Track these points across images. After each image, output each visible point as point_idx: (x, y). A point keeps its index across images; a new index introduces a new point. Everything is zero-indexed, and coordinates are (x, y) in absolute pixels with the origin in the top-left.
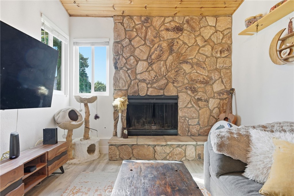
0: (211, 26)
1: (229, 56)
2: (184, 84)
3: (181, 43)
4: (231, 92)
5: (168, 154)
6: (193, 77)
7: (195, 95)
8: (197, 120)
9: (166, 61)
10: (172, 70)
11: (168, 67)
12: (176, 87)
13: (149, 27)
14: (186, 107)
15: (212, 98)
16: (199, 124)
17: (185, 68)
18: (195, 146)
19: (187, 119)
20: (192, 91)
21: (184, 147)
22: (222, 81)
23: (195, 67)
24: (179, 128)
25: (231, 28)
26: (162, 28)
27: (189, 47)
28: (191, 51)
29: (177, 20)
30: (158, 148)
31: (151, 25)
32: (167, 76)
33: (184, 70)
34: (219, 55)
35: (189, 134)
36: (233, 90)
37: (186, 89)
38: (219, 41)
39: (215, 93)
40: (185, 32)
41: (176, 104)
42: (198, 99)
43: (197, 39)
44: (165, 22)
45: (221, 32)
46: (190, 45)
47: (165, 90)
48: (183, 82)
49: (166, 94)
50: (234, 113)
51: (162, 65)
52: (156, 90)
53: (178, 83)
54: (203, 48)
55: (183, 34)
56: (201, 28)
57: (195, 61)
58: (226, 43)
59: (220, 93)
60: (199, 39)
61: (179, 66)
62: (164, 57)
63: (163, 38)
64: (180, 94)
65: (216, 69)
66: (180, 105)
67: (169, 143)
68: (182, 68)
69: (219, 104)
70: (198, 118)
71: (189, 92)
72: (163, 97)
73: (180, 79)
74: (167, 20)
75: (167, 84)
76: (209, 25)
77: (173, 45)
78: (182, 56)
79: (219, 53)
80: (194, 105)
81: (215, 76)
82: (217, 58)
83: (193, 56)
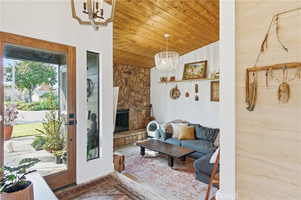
0: (143, 73)
1: (149, 89)
2: (132, 103)
3: (131, 80)
4: (150, 106)
5: (131, 140)
6: (136, 99)
7: (137, 108)
8: (137, 121)
9: (124, 90)
10: (127, 95)
11: (125, 93)
12: (128, 104)
13: (116, 69)
14: (132, 114)
15: (143, 109)
16: (138, 123)
17: (132, 94)
18: (141, 134)
19: (133, 121)
20: (135, 106)
21: (137, 136)
22: (147, 101)
23: (137, 93)
24: (129, 127)
25: (150, 75)
26: (122, 71)
27: (134, 83)
28: (135, 85)
29: (129, 68)
30: (127, 138)
31: (117, 69)
32: (124, 98)
33: (132, 95)
34: (146, 88)
35: (134, 129)
36: (151, 105)
37: (133, 105)
38: (146, 81)
39: (144, 106)
40: (132, 74)
41: (128, 114)
42: (138, 110)
43: (137, 79)
44: (124, 68)
45: (146, 76)
46: (134, 82)
47: (124, 106)
48: (131, 101)
49: (124, 108)
50: (151, 116)
51: (122, 92)
52: (119, 106)
53: (129, 102)
54: (139, 84)
55: (132, 76)
56: (139, 73)
57: (136, 90)
58: (148, 82)
59: (146, 106)
60: (138, 79)
61: (129, 93)
62: (123, 88)
63: (123, 77)
64: (130, 108)
65: (145, 95)
66: (130, 113)
67: (131, 135)
68: (131, 94)
69: (146, 112)
70: (138, 120)
71: (134, 107)
72: (123, 110)
73: (130, 100)
74: (125, 67)
75: (124, 103)
76: (142, 72)
77: (127, 81)
78: (131, 87)
79: (146, 87)
80: (136, 113)
81: (144, 98)
82: (145, 89)
83: (135, 88)
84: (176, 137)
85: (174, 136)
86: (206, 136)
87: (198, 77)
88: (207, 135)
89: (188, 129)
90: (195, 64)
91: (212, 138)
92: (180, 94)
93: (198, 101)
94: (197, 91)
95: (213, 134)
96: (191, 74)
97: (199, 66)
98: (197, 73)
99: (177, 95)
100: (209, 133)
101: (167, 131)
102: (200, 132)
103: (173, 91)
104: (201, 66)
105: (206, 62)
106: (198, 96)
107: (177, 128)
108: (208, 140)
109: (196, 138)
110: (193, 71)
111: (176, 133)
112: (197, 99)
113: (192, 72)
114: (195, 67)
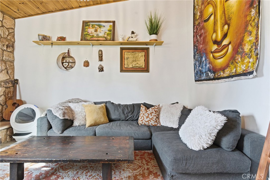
1: (12, 52)
4: (15, 82)
22: (7, 72)
25: (14, 29)
34: (5, 48)
36: (17, 80)
38: (6, 36)
39: (2, 81)
45: (7, 28)
58: (11, 40)
59: (6, 82)
65: (3, 60)
69: (5, 91)
79: (5, 46)
82: (3, 51)
84: (80, 123)
85: (76, 123)
86: (124, 115)
87: (104, 39)
88: (125, 113)
89: (99, 109)
90: (99, 24)
91: (131, 116)
92: (75, 62)
93: (103, 72)
94: (101, 59)
95: (132, 111)
96: (94, 34)
97: (104, 26)
98: (103, 34)
99: (70, 64)
100: (126, 110)
101: (66, 115)
102: (115, 111)
103: (63, 58)
104: (108, 26)
105: (114, 22)
106: (102, 65)
107: (80, 110)
108: (127, 119)
109: (111, 120)
110: (96, 31)
111: (81, 118)
112: (101, 69)
113: (95, 33)
114: (100, 26)
